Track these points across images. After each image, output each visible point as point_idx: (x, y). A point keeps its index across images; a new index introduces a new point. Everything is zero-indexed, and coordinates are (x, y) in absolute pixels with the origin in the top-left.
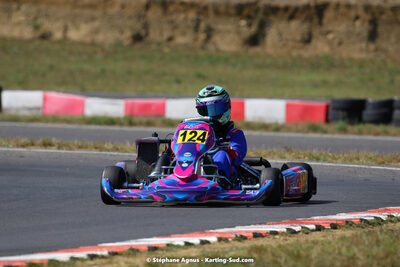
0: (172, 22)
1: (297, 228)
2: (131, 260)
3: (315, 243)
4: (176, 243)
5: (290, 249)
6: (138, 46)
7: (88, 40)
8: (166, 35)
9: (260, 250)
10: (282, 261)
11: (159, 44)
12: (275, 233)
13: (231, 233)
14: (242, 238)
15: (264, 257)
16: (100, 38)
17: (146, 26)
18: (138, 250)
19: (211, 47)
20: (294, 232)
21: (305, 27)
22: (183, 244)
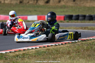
2: (19, 53)
3: (61, 47)
4: (30, 49)
5: (55, 49)
6: (21, 4)
7: (10, 3)
8: (27, 1)
9: (48, 49)
10: (54, 52)
11: (26, 3)
12: (52, 46)
13: (42, 46)
14: (45, 47)
15: (50, 51)
16: (12, 2)
18: (21, 50)
19: (38, 4)
20: (56, 45)
22: (31, 49)
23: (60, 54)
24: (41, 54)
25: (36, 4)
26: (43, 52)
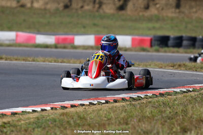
6: (67, 10)
7: (43, 7)
8: (80, 5)
11: (77, 9)
16: (49, 6)
17: (71, 1)
19: (101, 11)
21: (146, 1)
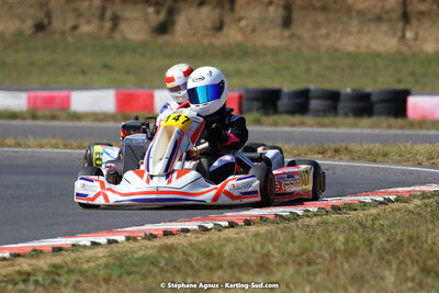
0: (75, 10)
1: (210, 225)
2: (34, 262)
3: (228, 240)
4: (82, 243)
5: (202, 247)
6: (41, 35)
8: (70, 23)
9: (170, 249)
10: (193, 260)
11: (63, 33)
12: (186, 231)
13: (139, 231)
14: (152, 237)
15: (175, 255)
17: (49, 14)
18: (41, 251)
19: (117, 36)
20: (206, 230)
21: (216, 13)
22: (89, 244)
23: (224, 272)
24: (133, 269)
25: (110, 36)
26: (144, 259)
